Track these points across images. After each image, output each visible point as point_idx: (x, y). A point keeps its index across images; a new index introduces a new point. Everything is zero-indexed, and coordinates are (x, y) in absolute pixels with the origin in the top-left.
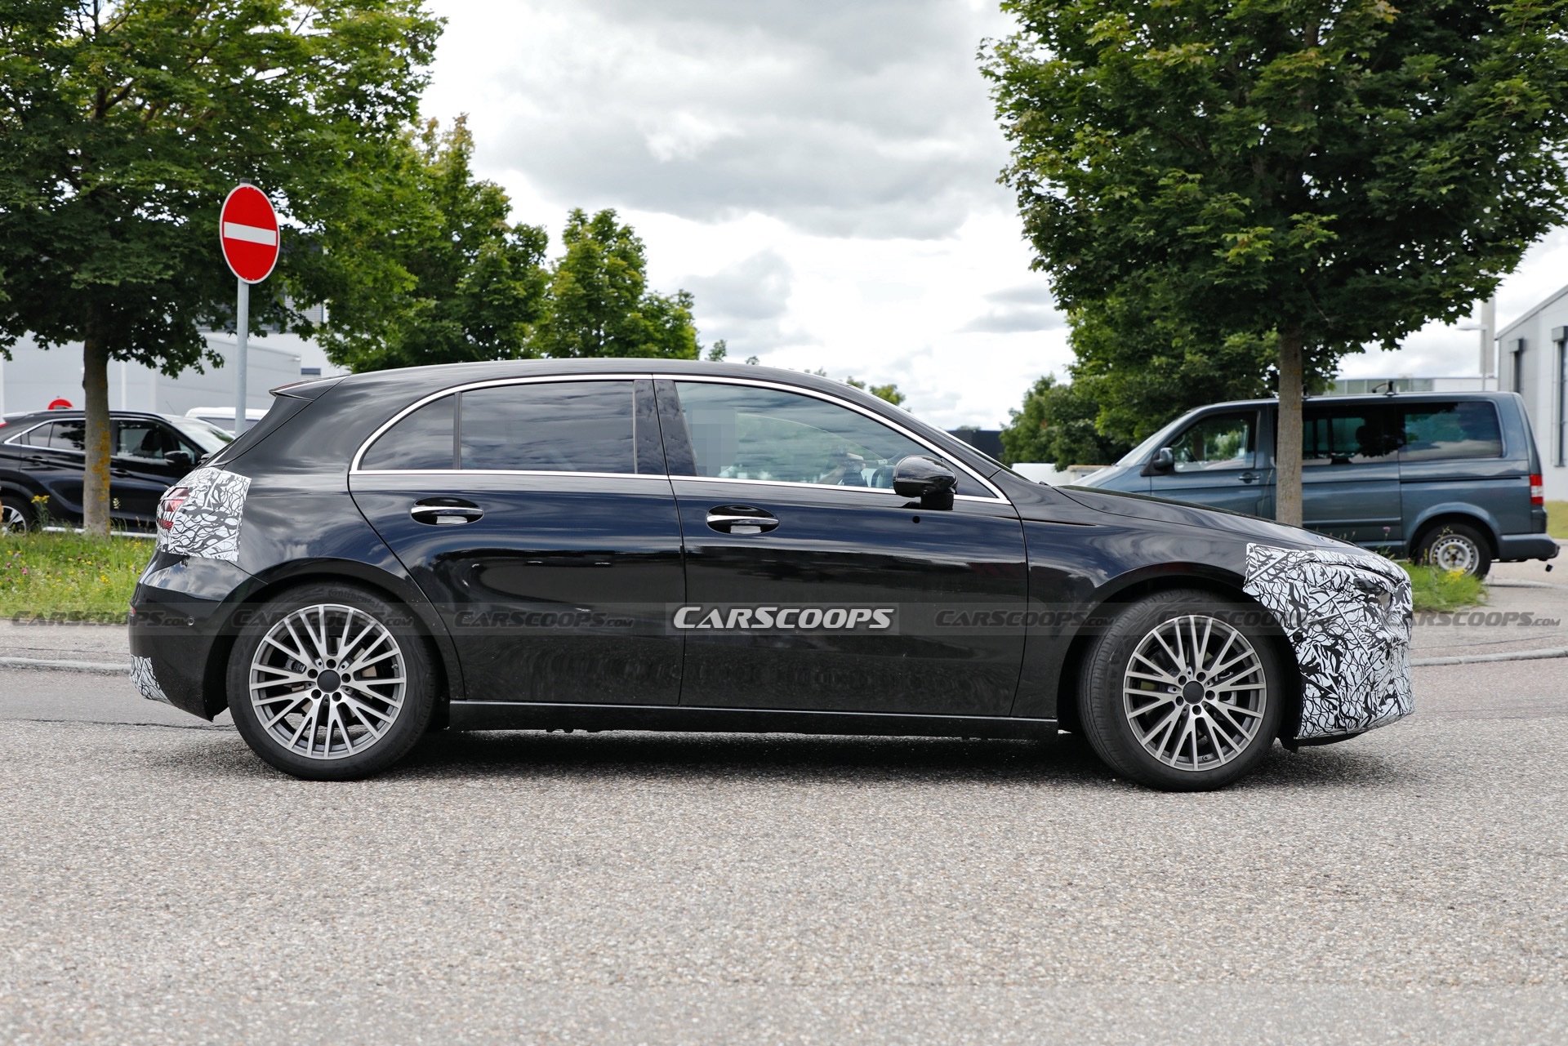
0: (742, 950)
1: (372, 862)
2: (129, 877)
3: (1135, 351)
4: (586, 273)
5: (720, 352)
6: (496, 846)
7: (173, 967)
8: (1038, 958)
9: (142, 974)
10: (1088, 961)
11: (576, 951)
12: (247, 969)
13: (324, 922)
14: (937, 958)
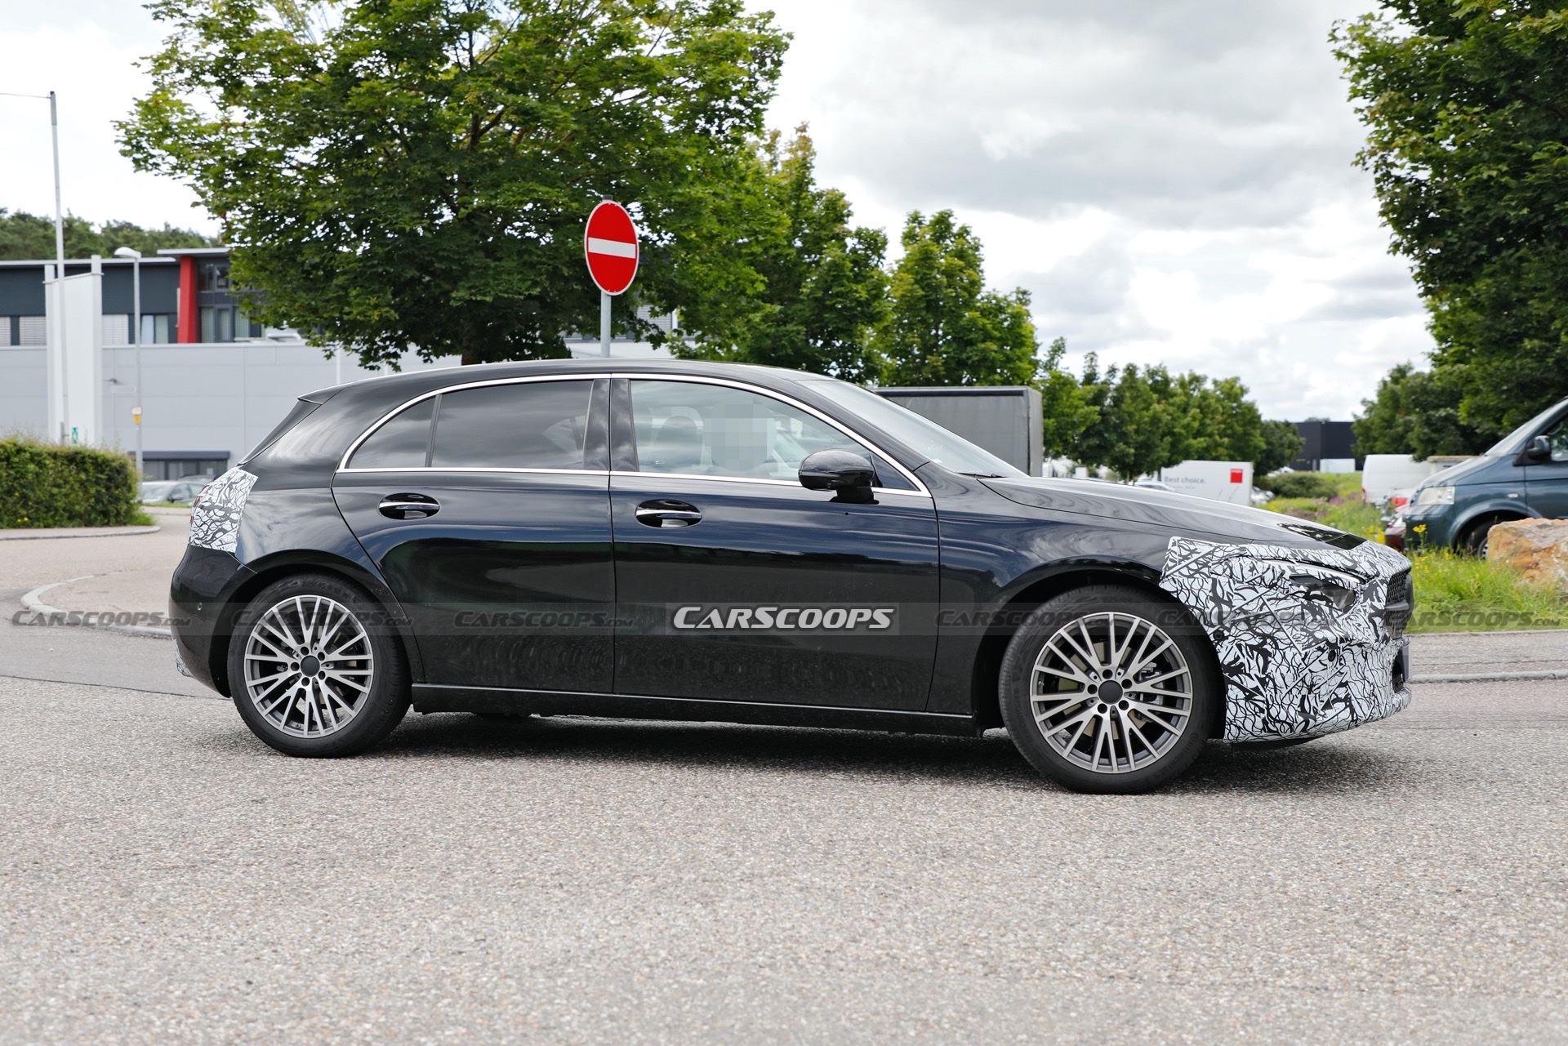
0: (1114, 946)
1: (745, 848)
2: (525, 857)
3: (1504, 335)
4: (925, 274)
5: (1059, 349)
6: (862, 836)
7: (570, 942)
8: (1429, 966)
9: (543, 948)
10: (1486, 971)
11: (948, 941)
12: (638, 947)
13: (705, 905)
14: (1320, 962)
